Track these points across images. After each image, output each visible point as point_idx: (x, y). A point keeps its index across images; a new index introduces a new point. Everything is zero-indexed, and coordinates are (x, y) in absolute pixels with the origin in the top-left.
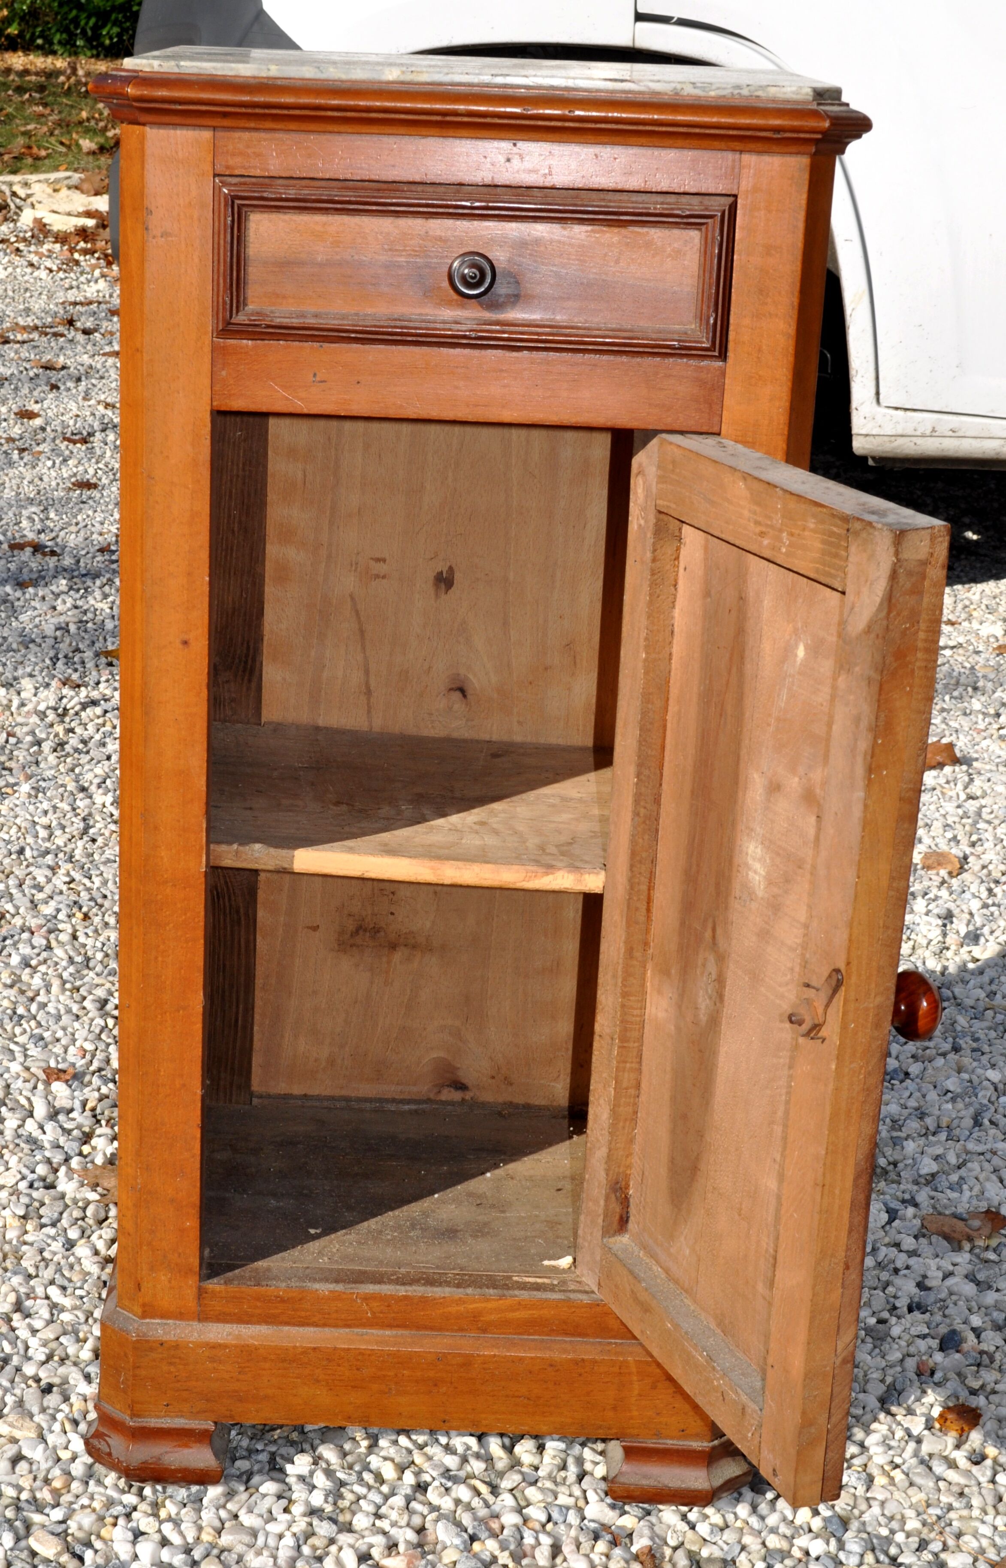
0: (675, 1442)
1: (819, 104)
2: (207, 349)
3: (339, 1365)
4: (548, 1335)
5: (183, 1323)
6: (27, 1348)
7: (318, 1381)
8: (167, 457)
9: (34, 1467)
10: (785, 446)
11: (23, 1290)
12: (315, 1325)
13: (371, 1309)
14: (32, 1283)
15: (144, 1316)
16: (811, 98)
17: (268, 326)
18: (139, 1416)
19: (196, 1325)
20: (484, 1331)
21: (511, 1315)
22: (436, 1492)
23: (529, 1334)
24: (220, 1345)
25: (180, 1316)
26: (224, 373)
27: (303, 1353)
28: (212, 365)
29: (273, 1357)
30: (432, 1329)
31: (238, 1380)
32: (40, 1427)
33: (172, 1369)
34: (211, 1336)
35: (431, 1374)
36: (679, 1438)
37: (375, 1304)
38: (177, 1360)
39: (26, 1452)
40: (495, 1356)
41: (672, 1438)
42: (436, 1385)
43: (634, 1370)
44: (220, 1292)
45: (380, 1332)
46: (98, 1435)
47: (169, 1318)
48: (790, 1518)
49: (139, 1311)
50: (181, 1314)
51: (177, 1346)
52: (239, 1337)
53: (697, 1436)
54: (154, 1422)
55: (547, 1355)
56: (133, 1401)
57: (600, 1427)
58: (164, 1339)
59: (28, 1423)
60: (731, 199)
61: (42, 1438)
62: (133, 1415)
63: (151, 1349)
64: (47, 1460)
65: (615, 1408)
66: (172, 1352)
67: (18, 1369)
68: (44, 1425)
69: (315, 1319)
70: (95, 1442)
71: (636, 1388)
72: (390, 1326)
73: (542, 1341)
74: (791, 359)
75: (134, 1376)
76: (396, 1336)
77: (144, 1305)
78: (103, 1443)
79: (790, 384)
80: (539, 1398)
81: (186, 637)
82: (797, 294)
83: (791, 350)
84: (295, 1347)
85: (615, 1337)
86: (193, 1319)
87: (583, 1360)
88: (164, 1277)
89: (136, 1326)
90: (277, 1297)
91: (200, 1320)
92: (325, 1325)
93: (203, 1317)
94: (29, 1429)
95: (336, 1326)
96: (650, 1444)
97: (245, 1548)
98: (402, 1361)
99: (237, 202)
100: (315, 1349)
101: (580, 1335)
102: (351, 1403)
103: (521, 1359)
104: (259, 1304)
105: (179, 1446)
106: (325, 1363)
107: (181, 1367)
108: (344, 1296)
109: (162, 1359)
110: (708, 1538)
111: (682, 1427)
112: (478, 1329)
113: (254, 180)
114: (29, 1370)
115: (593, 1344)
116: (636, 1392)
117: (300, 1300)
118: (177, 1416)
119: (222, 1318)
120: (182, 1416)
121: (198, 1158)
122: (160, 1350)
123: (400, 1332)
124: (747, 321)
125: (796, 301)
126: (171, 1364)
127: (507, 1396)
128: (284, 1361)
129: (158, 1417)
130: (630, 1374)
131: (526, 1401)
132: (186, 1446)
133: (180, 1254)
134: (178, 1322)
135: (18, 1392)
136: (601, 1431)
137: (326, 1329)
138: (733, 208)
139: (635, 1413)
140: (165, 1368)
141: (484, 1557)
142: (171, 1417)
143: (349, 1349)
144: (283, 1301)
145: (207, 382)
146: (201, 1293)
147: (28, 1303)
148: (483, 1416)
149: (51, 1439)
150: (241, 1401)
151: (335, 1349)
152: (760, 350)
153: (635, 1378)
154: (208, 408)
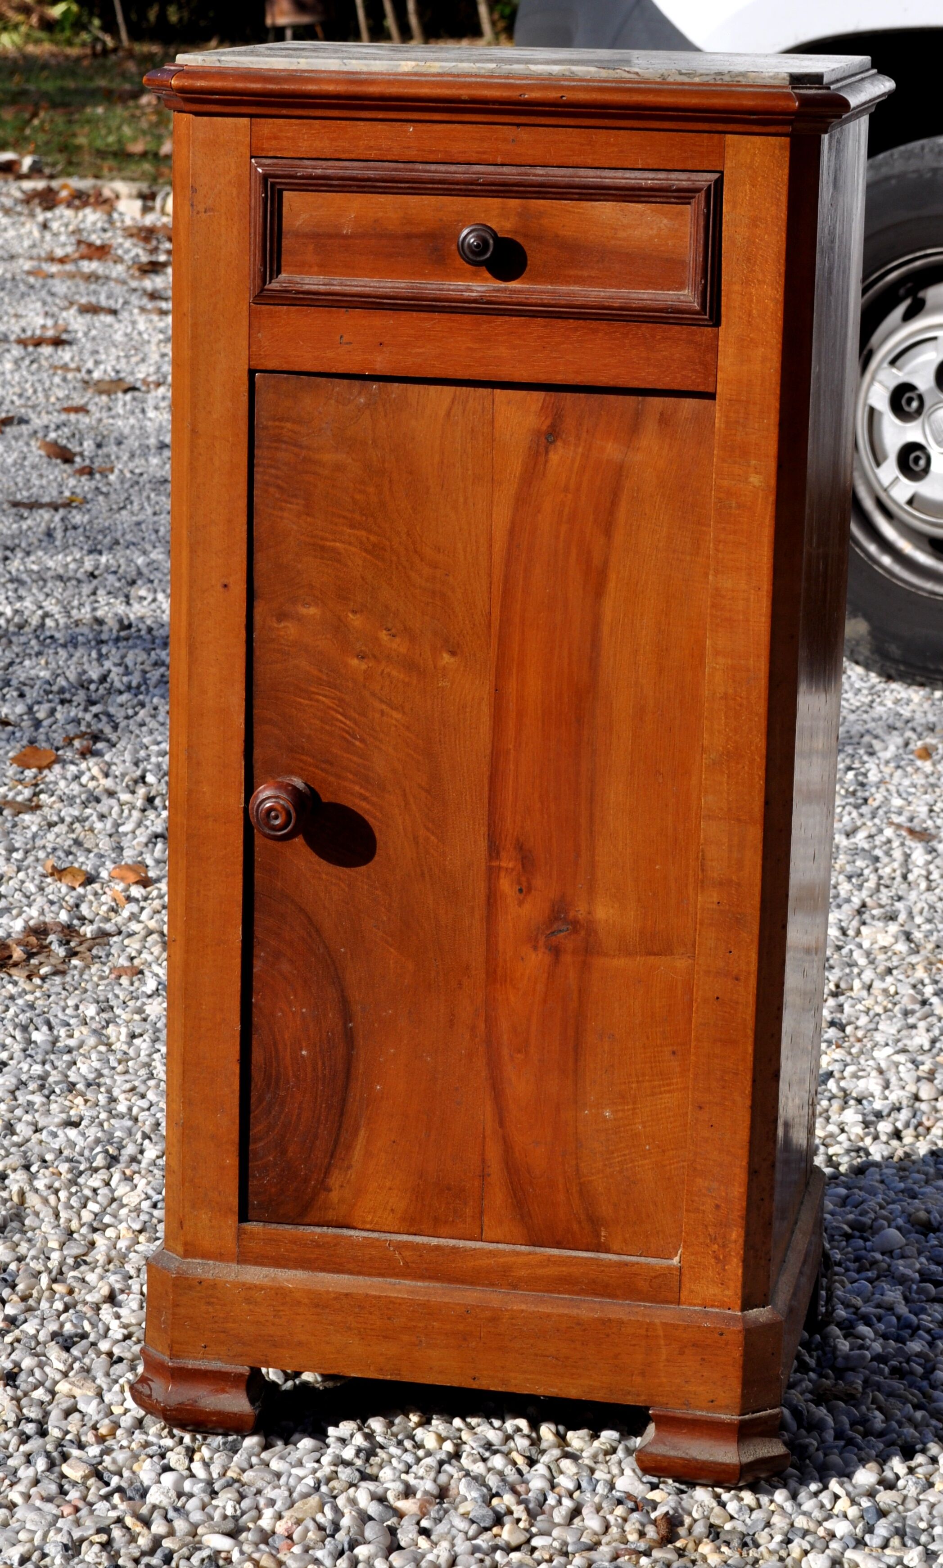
0: (704, 1413)
1: (793, 88)
2: (245, 313)
3: (371, 1313)
4: (578, 1294)
5: (223, 1265)
6: (108, 1329)
7: (350, 1329)
8: (210, 412)
9: (86, 1418)
10: (778, 405)
11: (117, 1286)
12: (351, 1272)
13: (403, 1258)
14: (130, 1282)
15: (186, 1255)
16: (787, 83)
17: (298, 292)
18: (178, 1357)
19: (235, 1267)
20: (515, 1287)
21: (540, 1272)
22: (471, 1458)
23: (559, 1293)
24: (256, 1286)
25: (220, 1256)
26: (260, 335)
27: (335, 1299)
28: (250, 326)
29: (306, 1301)
30: (463, 1282)
31: (273, 1324)
32: (100, 1388)
33: (210, 1309)
34: (248, 1277)
35: (461, 1327)
36: (708, 1410)
37: (407, 1253)
38: (215, 1300)
39: (81, 1406)
40: (522, 1311)
41: (701, 1409)
42: (465, 1339)
43: (661, 1333)
44: (258, 1233)
45: (413, 1283)
46: (143, 1380)
47: (209, 1258)
48: (828, 1506)
49: (180, 1249)
50: (221, 1254)
51: (214, 1286)
52: (274, 1279)
53: (725, 1408)
54: (191, 1364)
55: (575, 1312)
56: (172, 1341)
57: (629, 1393)
58: (203, 1277)
59: (89, 1384)
60: (717, 176)
61: (100, 1395)
62: (172, 1357)
63: (191, 1287)
64: (99, 1412)
65: (643, 1374)
66: (210, 1292)
67: (94, 1344)
68: (105, 1387)
69: (350, 1266)
70: (139, 1387)
71: (664, 1353)
72: (422, 1277)
73: (572, 1300)
74: (781, 323)
75: (174, 1314)
76: (428, 1287)
77: (186, 1244)
78: (145, 1386)
79: (780, 346)
80: (567, 1358)
81: (226, 581)
82: (783, 262)
83: (780, 314)
84: (328, 1292)
85: (644, 1301)
86: (232, 1261)
87: (610, 1320)
88: (204, 1216)
89: (177, 1264)
90: (312, 1241)
91: (239, 1263)
92: (359, 1273)
93: (243, 1258)
94: (89, 1389)
95: (370, 1275)
96: (679, 1413)
97: (265, 1484)
98: (429, 1311)
99: (270, 180)
100: (347, 1295)
101: (610, 1296)
102: (381, 1354)
103: (549, 1316)
104: (295, 1248)
105: (217, 1391)
106: (357, 1310)
107: (218, 1307)
108: (377, 1243)
109: (201, 1298)
110: (736, 1516)
111: (711, 1398)
112: (509, 1284)
113: (285, 161)
114: (104, 1346)
115: (622, 1305)
116: (664, 1357)
117: (335, 1245)
118: (214, 1359)
119: (260, 1260)
120: (219, 1359)
121: (237, 1095)
122: (199, 1289)
123: (432, 1284)
124: (737, 288)
125: (782, 269)
126: (208, 1303)
127: (536, 1355)
128: (317, 1306)
129: (195, 1359)
130: (657, 1337)
131: (554, 1361)
132: (223, 1391)
133: (220, 1192)
134: (217, 1263)
135: (87, 1361)
136: (630, 1397)
137: (361, 1277)
138: (719, 183)
139: (664, 1380)
140: (204, 1308)
141: (499, 1509)
142: (209, 1359)
143: (379, 1297)
144: (318, 1246)
145: (245, 343)
146: (240, 1233)
147: (121, 1297)
148: (512, 1375)
149: (108, 1397)
150: (275, 1346)
151: (367, 1295)
152: (750, 315)
153: (662, 1342)
154: (246, 367)
